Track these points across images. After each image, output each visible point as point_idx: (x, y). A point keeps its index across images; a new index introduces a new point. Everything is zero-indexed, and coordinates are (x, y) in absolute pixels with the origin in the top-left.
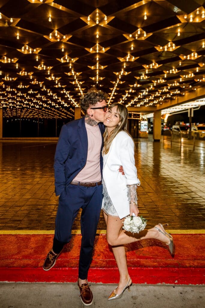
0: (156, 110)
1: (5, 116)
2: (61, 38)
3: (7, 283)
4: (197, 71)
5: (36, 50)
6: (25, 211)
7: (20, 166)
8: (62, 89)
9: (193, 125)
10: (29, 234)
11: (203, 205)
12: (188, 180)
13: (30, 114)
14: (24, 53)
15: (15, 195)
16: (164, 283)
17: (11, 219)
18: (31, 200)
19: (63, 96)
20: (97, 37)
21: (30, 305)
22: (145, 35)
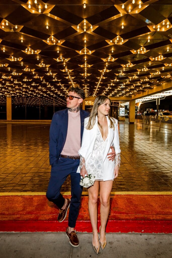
0: (132, 99)
1: (14, 103)
2: (57, 42)
3: (14, 233)
4: (163, 69)
5: (37, 51)
6: (29, 177)
7: (25, 143)
8: (58, 82)
9: (160, 111)
10: (31, 195)
11: (165, 173)
12: (154, 154)
13: (33, 102)
14: (28, 54)
15: (21, 165)
16: (133, 232)
17: (17, 183)
18: (33, 169)
19: (59, 88)
20: (85, 42)
21: (32, 249)
22: (123, 41)
